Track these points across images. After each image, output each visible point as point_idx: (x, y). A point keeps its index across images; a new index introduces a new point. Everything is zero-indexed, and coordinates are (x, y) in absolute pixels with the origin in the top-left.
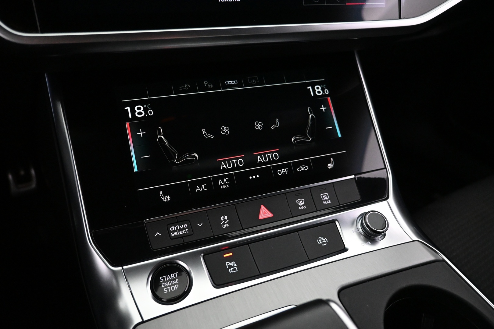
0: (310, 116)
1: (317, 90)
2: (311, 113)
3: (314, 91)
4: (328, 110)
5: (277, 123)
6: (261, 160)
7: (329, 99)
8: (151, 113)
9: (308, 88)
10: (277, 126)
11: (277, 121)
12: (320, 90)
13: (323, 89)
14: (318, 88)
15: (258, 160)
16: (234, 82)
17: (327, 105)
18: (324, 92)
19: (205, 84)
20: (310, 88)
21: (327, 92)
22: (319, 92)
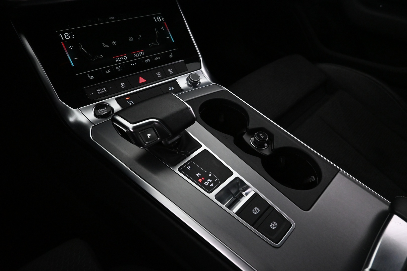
0: (157, 32)
1: (158, 19)
2: (157, 31)
3: (157, 19)
4: (165, 29)
5: (140, 37)
6: (135, 56)
7: (165, 23)
8: (73, 36)
9: (153, 18)
10: (140, 38)
11: (140, 36)
12: (159, 19)
13: (161, 18)
14: (158, 18)
15: (134, 56)
16: (114, 17)
17: (164, 26)
18: (162, 20)
19: (98, 20)
20: (154, 18)
21: (163, 20)
22: (159, 20)
